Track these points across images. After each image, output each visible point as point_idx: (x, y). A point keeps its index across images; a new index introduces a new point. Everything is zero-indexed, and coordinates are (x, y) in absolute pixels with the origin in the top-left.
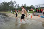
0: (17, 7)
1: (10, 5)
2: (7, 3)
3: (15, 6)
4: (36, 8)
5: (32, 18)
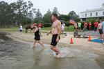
0: (34, 16)
1: (16, 12)
2: (9, 6)
5: (72, 43)
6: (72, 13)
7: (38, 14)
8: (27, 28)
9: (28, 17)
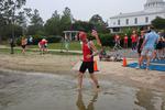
3: (21, 18)
4: (114, 29)
6: (96, 18)
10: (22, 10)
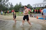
3: (7, 5)
4: (34, 8)
6: (29, 5)
7: (12, 5)
8: (5, 13)
9: (6, 7)
10: (7, 3)
